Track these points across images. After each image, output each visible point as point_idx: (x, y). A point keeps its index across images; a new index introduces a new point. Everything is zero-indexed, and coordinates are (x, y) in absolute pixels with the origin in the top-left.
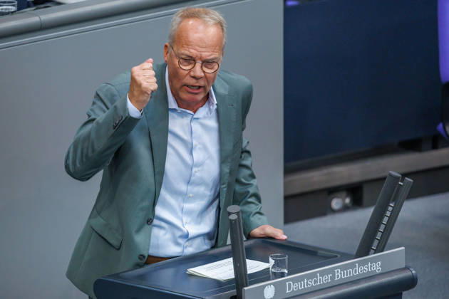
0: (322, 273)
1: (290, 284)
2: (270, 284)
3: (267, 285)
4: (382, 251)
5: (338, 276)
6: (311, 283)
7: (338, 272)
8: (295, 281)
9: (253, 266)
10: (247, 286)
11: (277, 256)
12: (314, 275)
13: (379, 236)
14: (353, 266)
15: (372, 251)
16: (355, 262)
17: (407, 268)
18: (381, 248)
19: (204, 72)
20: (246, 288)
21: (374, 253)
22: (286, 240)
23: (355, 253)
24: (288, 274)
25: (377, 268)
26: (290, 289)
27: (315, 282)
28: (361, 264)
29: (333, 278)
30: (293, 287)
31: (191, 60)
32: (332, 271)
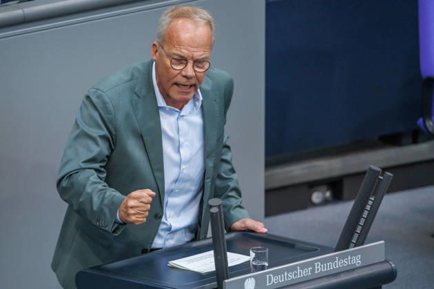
0: (303, 267)
1: (270, 278)
2: (251, 277)
3: (248, 277)
4: (362, 245)
5: (318, 269)
6: (291, 276)
7: (318, 265)
8: (275, 273)
9: (234, 259)
10: (228, 279)
11: (258, 249)
12: (294, 268)
13: (359, 230)
14: (332, 259)
15: (352, 245)
16: (336, 256)
17: (386, 261)
18: (360, 242)
19: (195, 71)
20: (226, 281)
21: (355, 246)
22: (266, 233)
23: (334, 246)
24: (268, 267)
25: (357, 261)
26: (270, 282)
27: (295, 275)
28: (342, 257)
29: (313, 271)
30: (273, 280)
31: (182, 60)
32: (312, 264)
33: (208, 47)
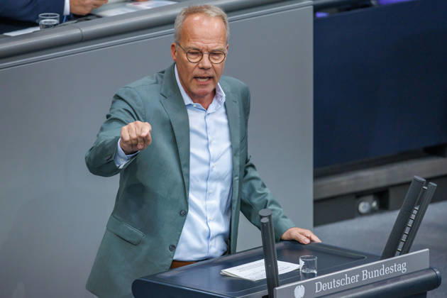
0: (350, 274)
1: (319, 285)
2: (300, 284)
3: (298, 285)
4: (407, 252)
5: (365, 276)
6: (340, 283)
7: (365, 272)
8: (323, 281)
9: (284, 267)
10: (278, 286)
11: (306, 258)
12: (342, 276)
13: (404, 238)
14: (379, 267)
15: (398, 253)
16: (382, 263)
17: (431, 269)
18: (406, 250)
19: (212, 63)
20: (277, 288)
21: (400, 255)
23: (381, 254)
24: (319, 275)
25: (403, 268)
26: (319, 289)
27: (343, 282)
28: (387, 265)
29: (360, 278)
30: (322, 287)
31: (198, 52)
32: (359, 272)
33: (222, 39)
